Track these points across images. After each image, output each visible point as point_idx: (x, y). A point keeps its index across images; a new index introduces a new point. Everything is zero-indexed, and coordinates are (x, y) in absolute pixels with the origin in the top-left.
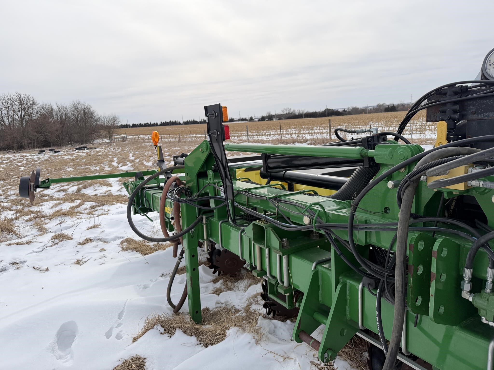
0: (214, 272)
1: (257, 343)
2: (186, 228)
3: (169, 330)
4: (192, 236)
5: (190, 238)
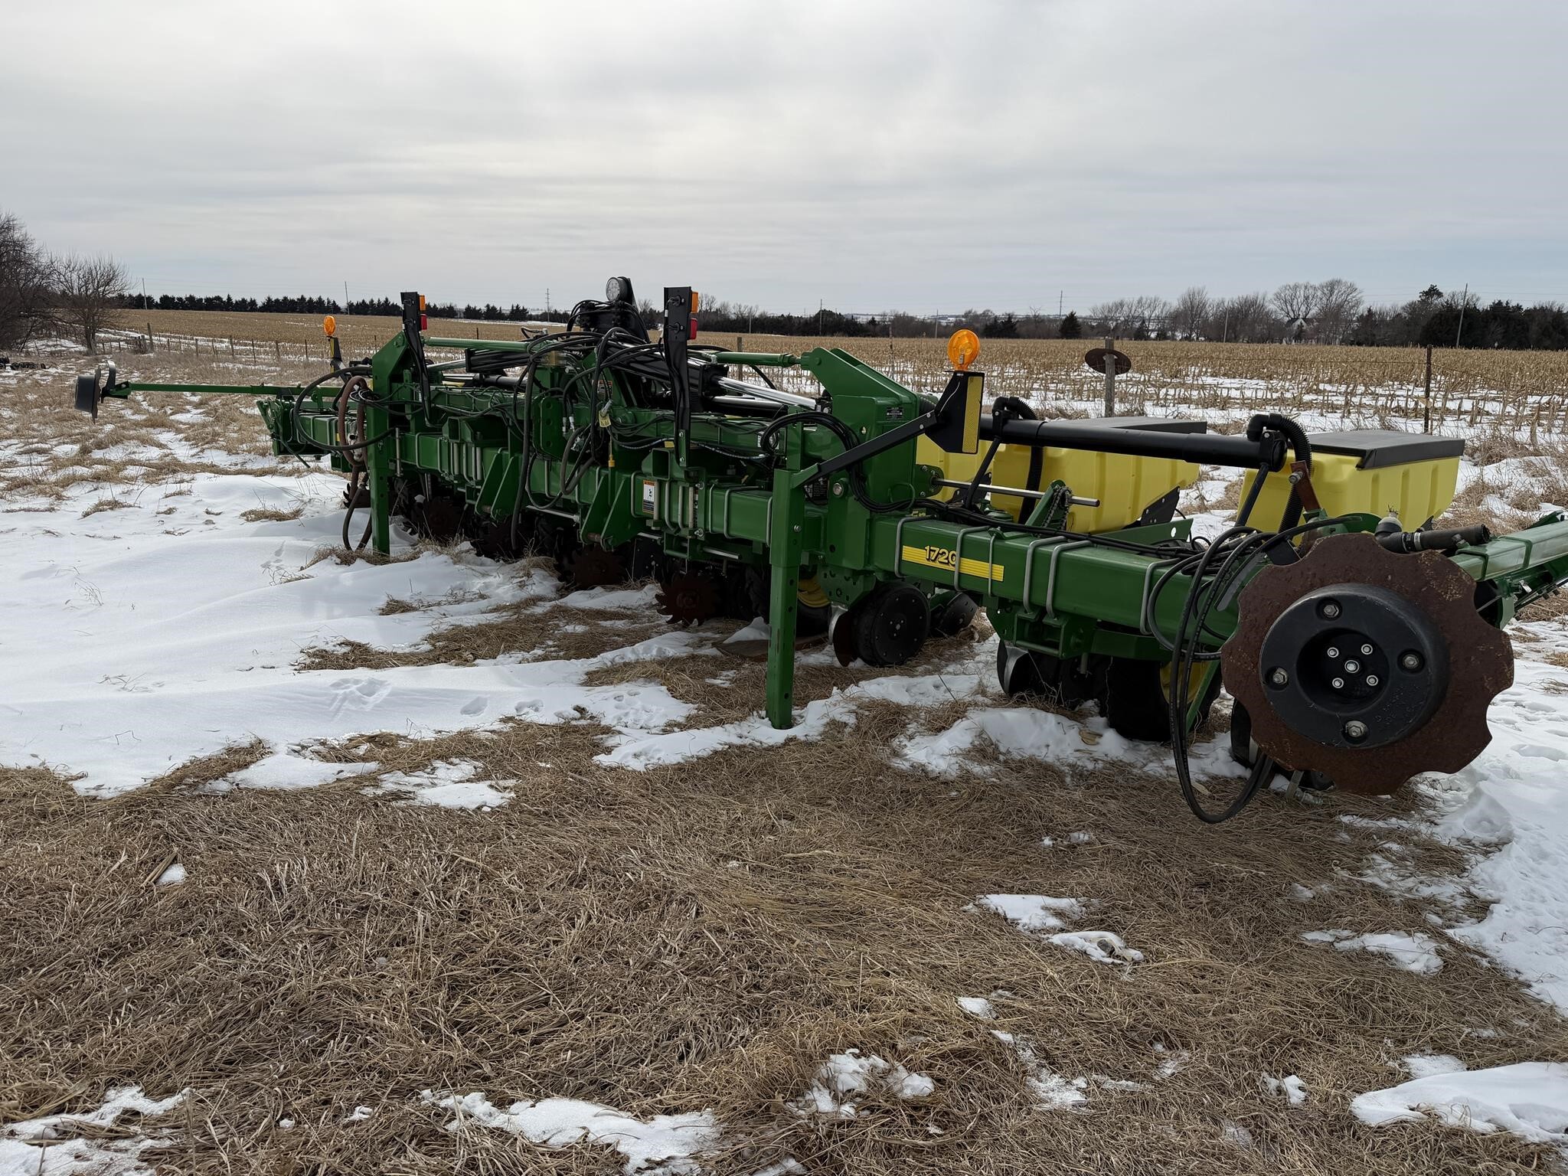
0: (412, 533)
1: (455, 563)
2: (372, 438)
3: (347, 559)
4: (381, 452)
5: (378, 453)
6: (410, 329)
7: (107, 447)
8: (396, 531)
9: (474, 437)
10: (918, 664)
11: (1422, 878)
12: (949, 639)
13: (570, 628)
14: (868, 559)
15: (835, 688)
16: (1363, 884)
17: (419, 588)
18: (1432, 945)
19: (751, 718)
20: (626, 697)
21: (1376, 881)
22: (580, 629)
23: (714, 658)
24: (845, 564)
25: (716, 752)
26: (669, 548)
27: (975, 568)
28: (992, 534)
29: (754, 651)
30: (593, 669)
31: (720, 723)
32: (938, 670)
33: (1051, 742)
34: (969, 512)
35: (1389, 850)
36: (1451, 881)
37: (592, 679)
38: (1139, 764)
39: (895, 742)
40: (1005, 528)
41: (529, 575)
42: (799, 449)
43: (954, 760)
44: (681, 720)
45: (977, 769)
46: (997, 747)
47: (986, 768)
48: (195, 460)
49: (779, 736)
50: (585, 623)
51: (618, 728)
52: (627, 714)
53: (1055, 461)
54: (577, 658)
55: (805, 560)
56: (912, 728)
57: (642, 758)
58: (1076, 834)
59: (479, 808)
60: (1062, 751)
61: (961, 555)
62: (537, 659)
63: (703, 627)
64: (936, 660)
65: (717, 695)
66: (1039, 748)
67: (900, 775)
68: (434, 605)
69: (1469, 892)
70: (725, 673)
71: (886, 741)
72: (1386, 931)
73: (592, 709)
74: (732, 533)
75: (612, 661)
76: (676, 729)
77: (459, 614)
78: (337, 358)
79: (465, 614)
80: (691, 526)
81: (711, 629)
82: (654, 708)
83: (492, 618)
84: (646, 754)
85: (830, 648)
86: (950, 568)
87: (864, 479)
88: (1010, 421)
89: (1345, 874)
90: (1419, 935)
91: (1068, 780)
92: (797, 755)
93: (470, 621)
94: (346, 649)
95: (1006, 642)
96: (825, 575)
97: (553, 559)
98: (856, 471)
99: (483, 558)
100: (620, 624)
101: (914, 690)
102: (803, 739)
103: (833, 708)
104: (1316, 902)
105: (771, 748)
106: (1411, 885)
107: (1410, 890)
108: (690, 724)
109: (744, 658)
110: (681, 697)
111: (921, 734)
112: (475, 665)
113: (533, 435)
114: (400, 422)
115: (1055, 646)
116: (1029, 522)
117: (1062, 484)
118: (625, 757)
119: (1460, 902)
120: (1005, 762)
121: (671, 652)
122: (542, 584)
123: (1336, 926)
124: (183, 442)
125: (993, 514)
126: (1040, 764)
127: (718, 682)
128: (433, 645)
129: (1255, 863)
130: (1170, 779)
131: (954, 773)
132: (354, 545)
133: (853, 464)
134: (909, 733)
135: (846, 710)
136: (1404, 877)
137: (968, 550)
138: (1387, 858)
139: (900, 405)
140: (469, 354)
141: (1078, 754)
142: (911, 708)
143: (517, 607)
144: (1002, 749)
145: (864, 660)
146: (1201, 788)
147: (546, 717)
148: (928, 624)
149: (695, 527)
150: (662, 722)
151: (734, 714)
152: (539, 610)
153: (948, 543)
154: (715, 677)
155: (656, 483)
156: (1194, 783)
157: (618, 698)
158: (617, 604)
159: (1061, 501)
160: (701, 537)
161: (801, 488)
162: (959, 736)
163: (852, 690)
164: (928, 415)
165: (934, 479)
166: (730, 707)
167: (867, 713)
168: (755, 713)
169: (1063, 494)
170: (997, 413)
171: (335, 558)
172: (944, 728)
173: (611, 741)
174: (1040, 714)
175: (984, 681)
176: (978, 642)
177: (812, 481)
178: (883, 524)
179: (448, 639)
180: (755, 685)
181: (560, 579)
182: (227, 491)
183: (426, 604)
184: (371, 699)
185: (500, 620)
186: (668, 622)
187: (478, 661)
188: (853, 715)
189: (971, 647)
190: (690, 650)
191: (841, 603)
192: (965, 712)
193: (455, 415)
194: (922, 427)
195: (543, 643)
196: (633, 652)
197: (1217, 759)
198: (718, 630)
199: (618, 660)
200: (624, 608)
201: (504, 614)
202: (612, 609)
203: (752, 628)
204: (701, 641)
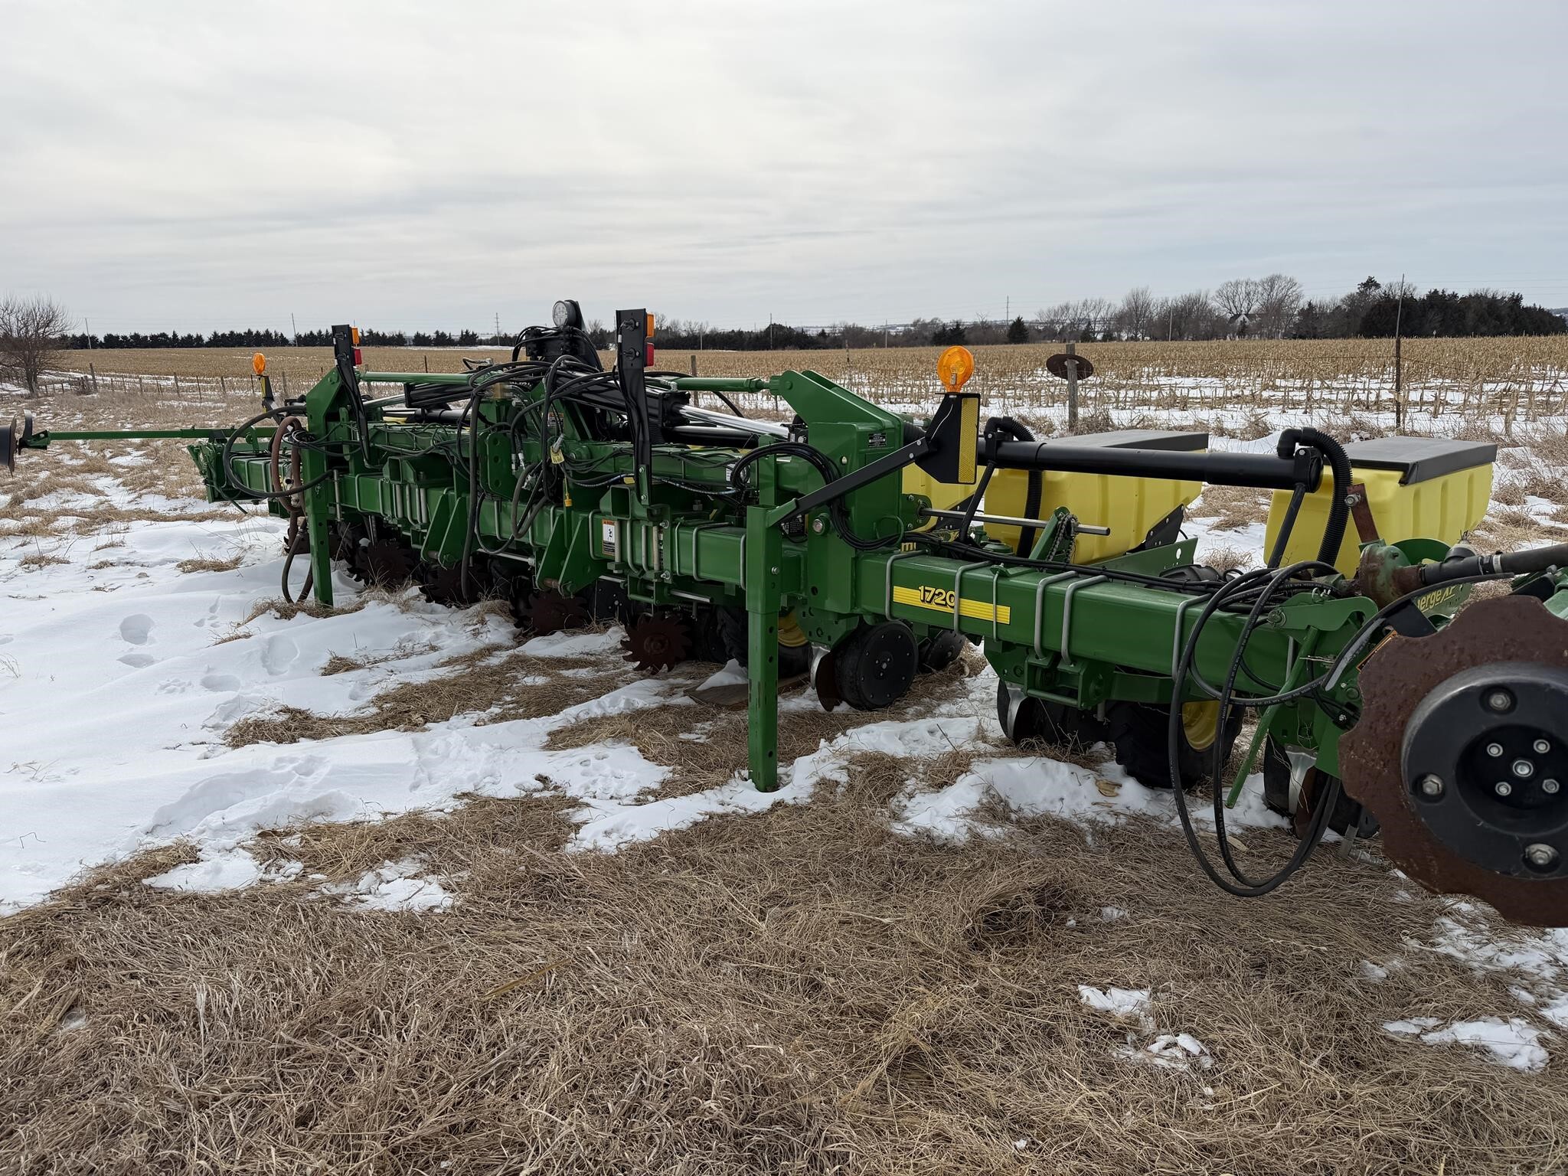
0: (357, 580)
1: (403, 612)
2: (309, 482)
3: (287, 613)
4: (319, 497)
5: (316, 497)
6: (343, 364)
7: (40, 496)
8: (340, 578)
9: (417, 478)
10: (908, 705)
11: (1501, 944)
12: (937, 674)
13: (529, 681)
14: (855, 602)
15: (822, 740)
16: (1437, 956)
17: (363, 642)
18: (1532, 1034)
19: (732, 781)
20: (593, 761)
21: (1451, 951)
22: (540, 681)
23: (688, 708)
24: (831, 605)
25: (696, 824)
26: (634, 592)
27: (977, 609)
28: (994, 571)
29: (731, 698)
30: (555, 728)
31: (699, 788)
32: (928, 712)
33: (1065, 796)
34: (965, 546)
35: (1458, 911)
36: (1533, 947)
37: (558, 741)
38: (1166, 818)
39: (893, 802)
40: (1009, 564)
41: (483, 622)
42: (772, 482)
43: (961, 822)
44: (656, 786)
45: (987, 832)
46: (1007, 805)
47: (998, 830)
48: (133, 507)
49: (765, 800)
50: (545, 674)
51: (586, 800)
52: (594, 782)
53: (1055, 485)
54: (538, 716)
55: (784, 602)
56: (911, 784)
57: (614, 836)
58: (1108, 910)
59: (431, 909)
60: (1078, 804)
61: (961, 596)
62: (496, 719)
63: (674, 672)
64: (927, 700)
65: (694, 753)
66: (1052, 802)
67: (904, 842)
68: (381, 661)
69: (1557, 960)
70: (699, 725)
71: (884, 803)
72: (1477, 1018)
73: (556, 778)
74: (702, 574)
75: (577, 718)
76: (651, 798)
77: (408, 669)
78: (269, 398)
79: (415, 669)
80: (656, 568)
81: (679, 675)
82: (625, 773)
83: (444, 673)
84: (618, 831)
85: (811, 691)
86: (948, 610)
87: (847, 514)
88: (1004, 444)
89: (1414, 944)
90: (1517, 1021)
91: (1089, 839)
92: (788, 824)
93: (420, 678)
94: (284, 717)
95: (1008, 684)
96: (804, 615)
97: (508, 603)
98: (838, 507)
99: (433, 604)
100: (583, 673)
101: (907, 737)
102: (791, 802)
103: (822, 765)
104: (1390, 983)
105: (756, 816)
106: (1490, 954)
107: (1490, 960)
108: (666, 791)
109: (719, 707)
110: (654, 759)
111: (922, 791)
112: (425, 730)
113: (480, 474)
114: (337, 463)
115: (1072, 694)
116: (1034, 555)
117: (1064, 510)
118: (595, 835)
119: (1549, 972)
120: (1018, 821)
121: (639, 704)
122: (498, 631)
123: (1418, 1014)
124: (121, 488)
125: (991, 547)
126: (1056, 823)
127: (692, 736)
128: (380, 708)
129: (1314, 936)
130: (1202, 833)
131: (962, 837)
132: (295, 596)
133: (834, 499)
134: (908, 790)
135: (837, 766)
136: (1482, 945)
137: (969, 589)
138: (1458, 922)
139: (883, 431)
140: (409, 388)
141: (1097, 808)
142: (907, 760)
143: (471, 659)
144: (1014, 807)
145: (849, 703)
146: (1237, 843)
147: (507, 789)
148: (916, 660)
149: (661, 569)
150: (634, 790)
151: (713, 777)
152: (495, 661)
153: (945, 582)
154: (690, 731)
155: (616, 523)
156: (1229, 839)
157: (584, 763)
158: (579, 650)
159: (1066, 530)
160: (668, 580)
161: (777, 526)
162: (964, 794)
163: (841, 741)
164: (919, 442)
165: (920, 508)
166: (709, 768)
167: (860, 769)
168: (736, 773)
169: (1069, 522)
170: (990, 436)
171: (273, 612)
172: (946, 783)
173: (578, 816)
174: (1052, 764)
175: (985, 726)
176: (969, 676)
177: (789, 518)
178: (869, 562)
179: (395, 699)
180: (735, 741)
181: (517, 626)
182: (163, 540)
183: (372, 659)
184: (309, 779)
185: (453, 675)
186: (635, 669)
187: (428, 725)
188: (845, 772)
189: (962, 683)
190: (660, 700)
191: (823, 644)
192: (968, 765)
193: (397, 454)
194: (911, 456)
195: (499, 700)
196: (599, 705)
197: (1250, 807)
198: (690, 676)
199: (583, 716)
200: (588, 654)
201: (457, 667)
202: (574, 656)
203: (727, 671)
204: (672, 689)
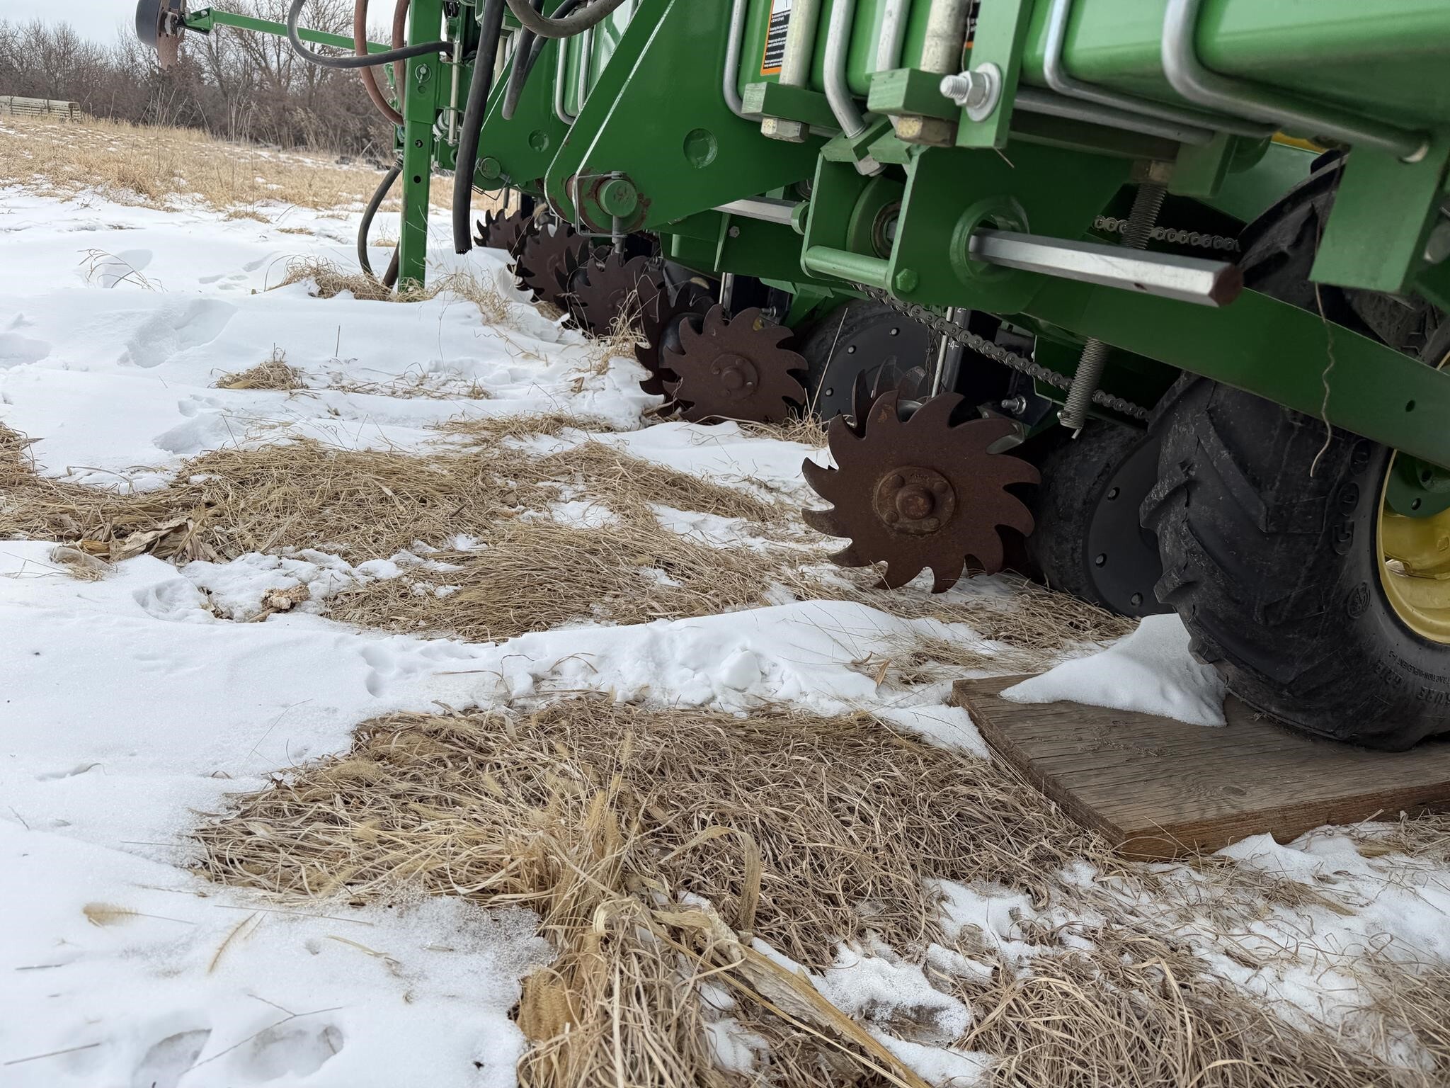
3: (327, 286)
4: (421, 88)
5: (417, 88)
41: (602, 370)
50: (622, 508)
63: (953, 597)
81: (965, 614)
83: (415, 441)
152: (545, 446)
158: (748, 471)
171: (311, 284)
181: (647, 386)
186: (836, 559)
190: (862, 692)
195: (436, 541)
198: (996, 629)
199: (574, 680)
200: (763, 485)
201: (457, 438)
202: (730, 484)
203: (1129, 655)
204: (919, 658)
